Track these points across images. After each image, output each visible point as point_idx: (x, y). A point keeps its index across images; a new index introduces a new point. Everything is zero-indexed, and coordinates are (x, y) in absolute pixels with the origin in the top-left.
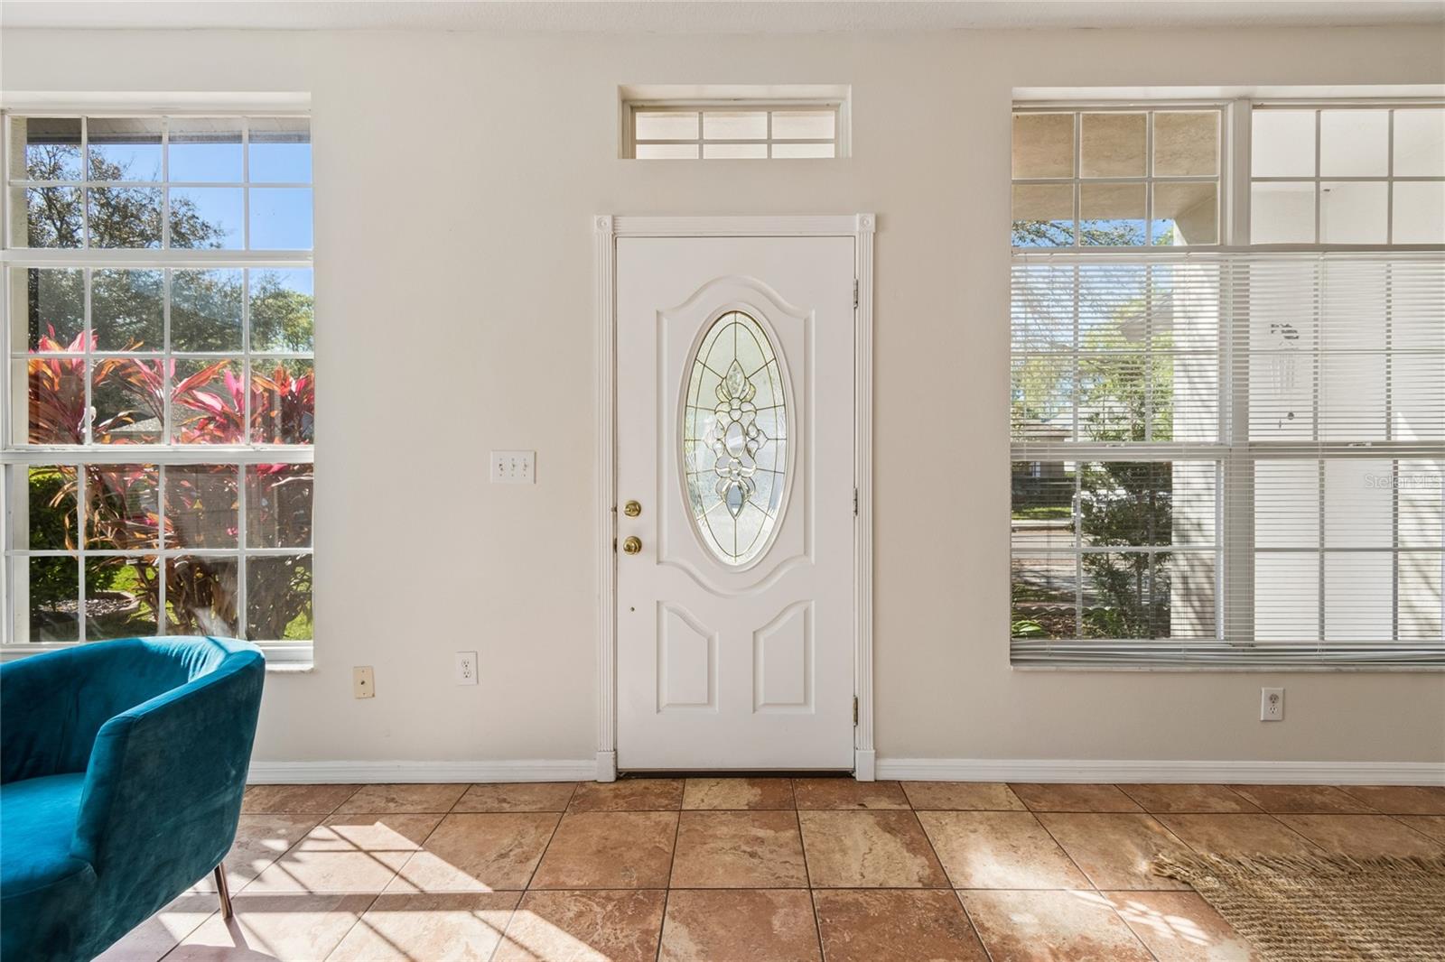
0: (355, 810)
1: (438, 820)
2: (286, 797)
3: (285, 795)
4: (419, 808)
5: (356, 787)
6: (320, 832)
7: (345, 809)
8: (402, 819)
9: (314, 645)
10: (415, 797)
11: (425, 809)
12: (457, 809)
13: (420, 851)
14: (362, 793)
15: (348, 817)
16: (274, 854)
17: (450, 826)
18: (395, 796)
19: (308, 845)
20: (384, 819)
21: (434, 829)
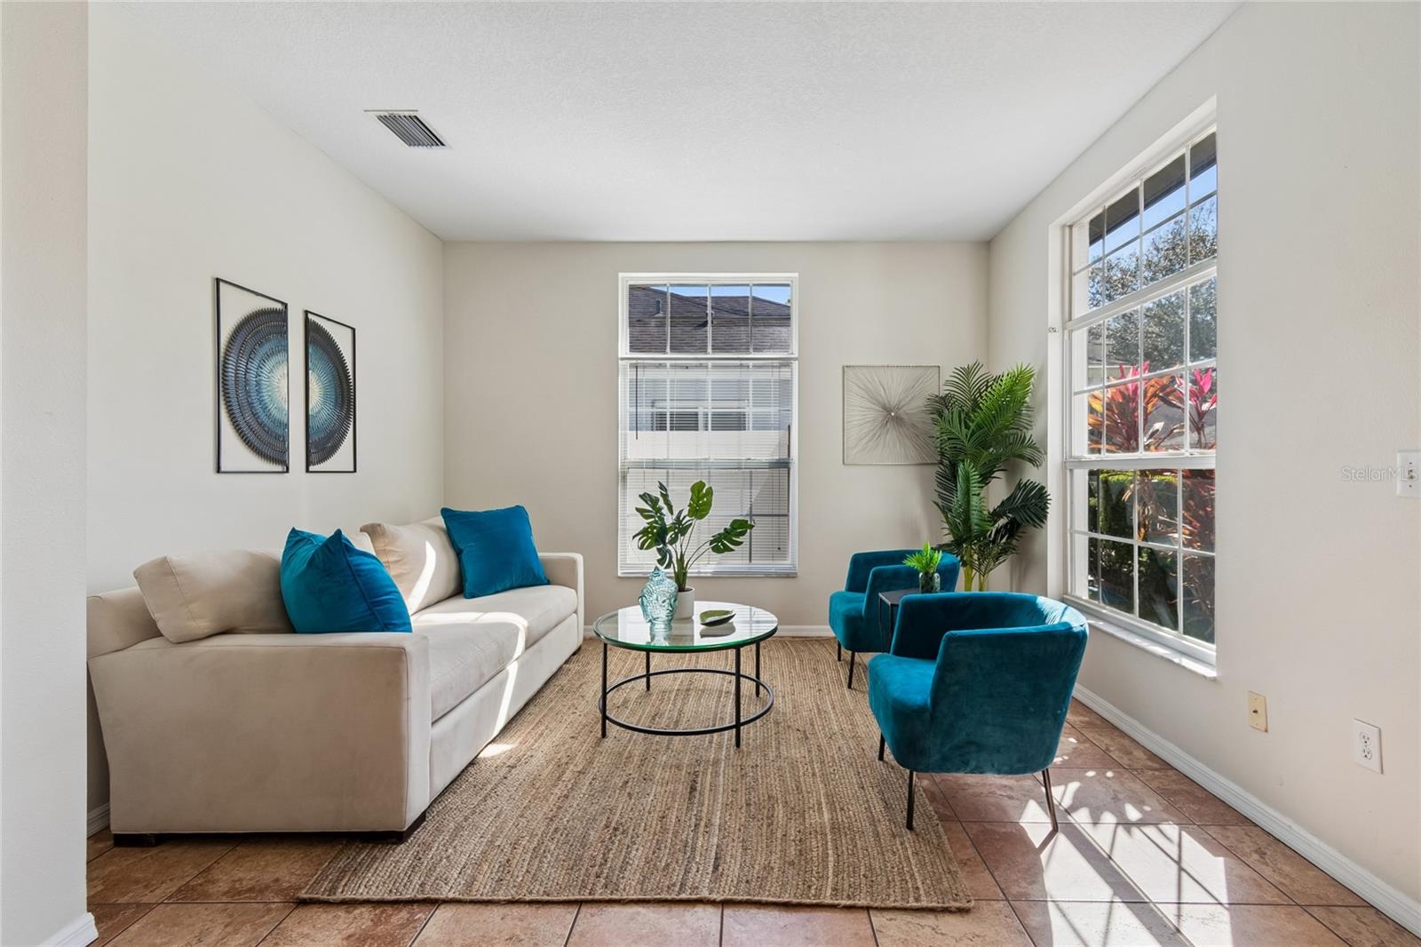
0: (1220, 836)
1: (1280, 901)
2: (1183, 790)
3: (1185, 788)
4: (1276, 878)
5: (1245, 821)
6: (1171, 830)
7: (1213, 831)
8: (1247, 872)
9: (1217, 652)
10: (1287, 869)
11: (1281, 883)
12: (1315, 911)
13: (1225, 908)
14: (1244, 830)
15: (1207, 836)
16: (1124, 819)
17: (1283, 916)
18: (1269, 853)
19: (1150, 831)
20: (1233, 862)
21: (1262, 905)
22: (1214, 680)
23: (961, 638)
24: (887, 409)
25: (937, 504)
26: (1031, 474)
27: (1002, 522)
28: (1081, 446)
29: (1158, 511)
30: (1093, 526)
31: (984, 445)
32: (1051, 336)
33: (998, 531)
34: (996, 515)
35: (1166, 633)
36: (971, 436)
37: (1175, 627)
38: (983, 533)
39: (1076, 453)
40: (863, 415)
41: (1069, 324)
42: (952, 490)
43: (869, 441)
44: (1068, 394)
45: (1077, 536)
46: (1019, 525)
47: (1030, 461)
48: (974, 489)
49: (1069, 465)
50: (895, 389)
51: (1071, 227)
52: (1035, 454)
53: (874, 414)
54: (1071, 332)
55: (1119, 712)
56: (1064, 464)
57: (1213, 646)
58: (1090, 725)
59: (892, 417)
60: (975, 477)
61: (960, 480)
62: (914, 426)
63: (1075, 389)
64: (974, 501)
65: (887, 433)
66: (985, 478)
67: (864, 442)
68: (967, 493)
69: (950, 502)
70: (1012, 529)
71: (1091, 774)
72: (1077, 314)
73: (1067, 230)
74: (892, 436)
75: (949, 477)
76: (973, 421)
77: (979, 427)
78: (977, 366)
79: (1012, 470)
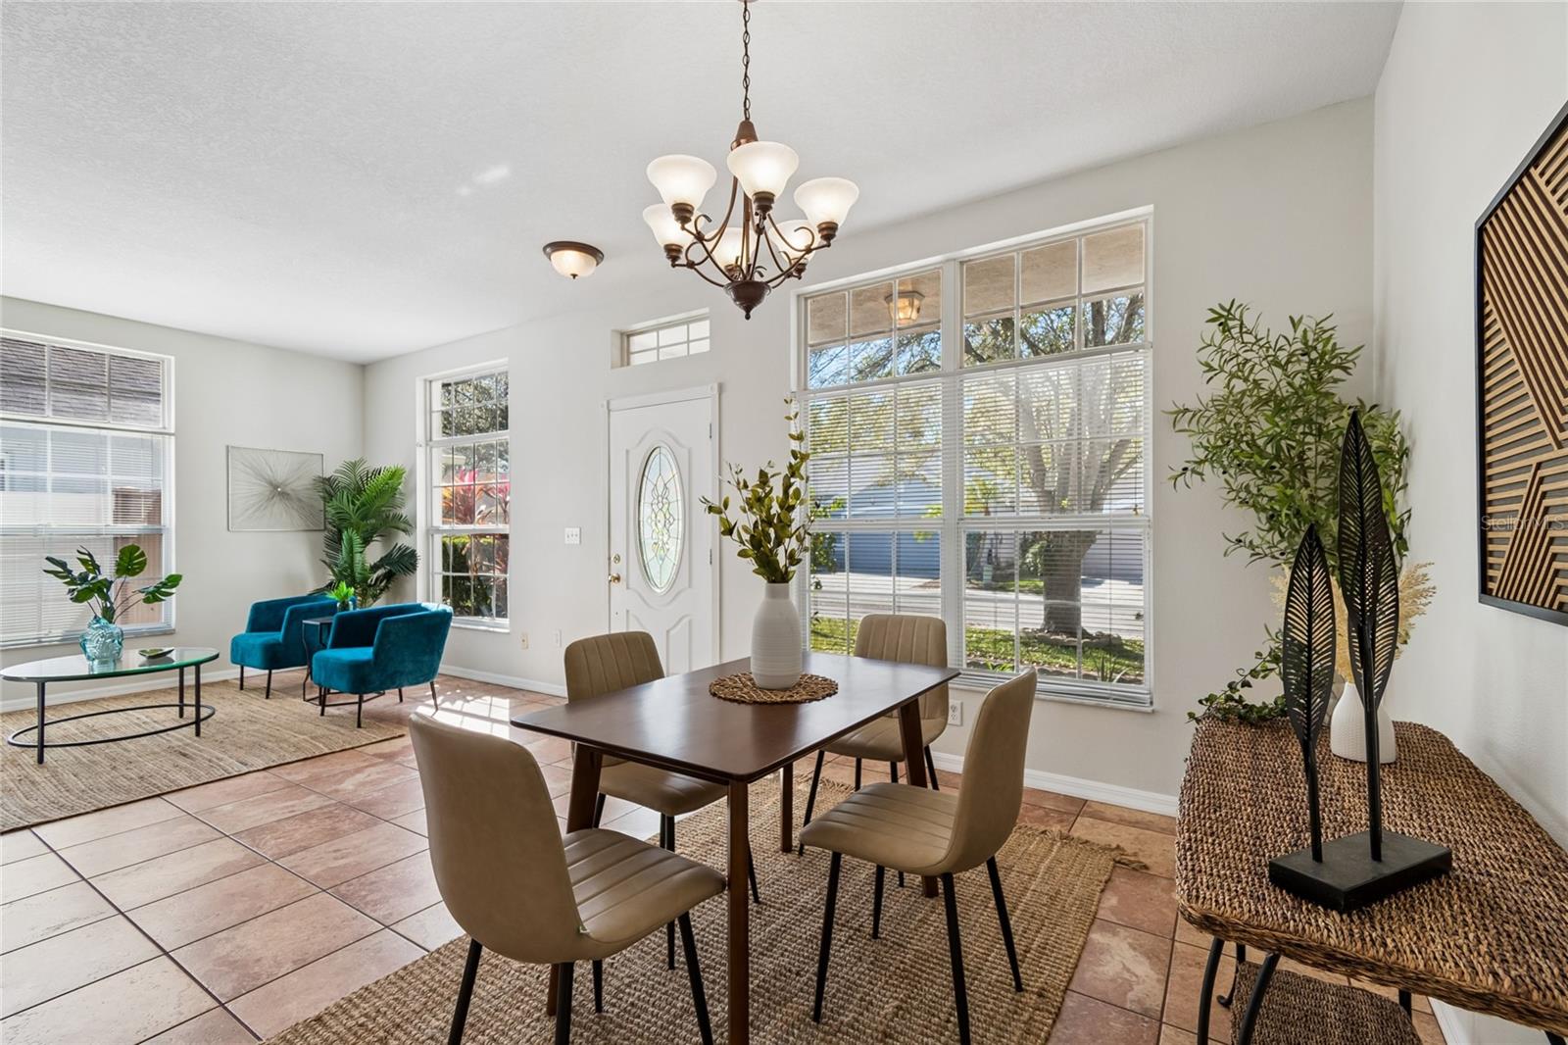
22: (508, 634)
23: (392, 620)
24: (275, 487)
25: (324, 562)
26: (403, 540)
27: (380, 572)
28: (438, 520)
29: (483, 559)
30: (446, 567)
31: (364, 518)
32: (418, 449)
33: (377, 579)
34: (375, 568)
35: (486, 619)
36: (358, 510)
37: (491, 615)
38: (365, 580)
39: (435, 524)
40: (248, 489)
41: (431, 443)
42: (339, 550)
43: (255, 512)
44: (430, 488)
45: (436, 576)
46: (394, 574)
47: (403, 531)
48: (357, 548)
49: (431, 532)
50: (281, 472)
51: (431, 382)
52: (408, 527)
53: (263, 489)
54: (431, 448)
55: (461, 669)
56: (428, 531)
57: (508, 620)
58: (448, 680)
59: (278, 492)
60: (357, 540)
61: (345, 543)
62: (300, 500)
63: (435, 484)
64: (358, 557)
65: (274, 505)
66: (366, 541)
67: (250, 512)
68: (351, 551)
69: (336, 559)
70: (389, 576)
71: (449, 693)
72: (435, 438)
73: (428, 384)
74: (279, 507)
75: (335, 541)
76: (358, 500)
77: (363, 505)
78: (362, 461)
79: (387, 537)
